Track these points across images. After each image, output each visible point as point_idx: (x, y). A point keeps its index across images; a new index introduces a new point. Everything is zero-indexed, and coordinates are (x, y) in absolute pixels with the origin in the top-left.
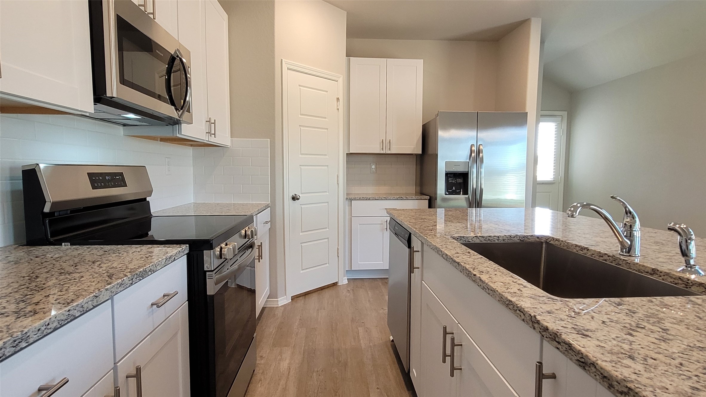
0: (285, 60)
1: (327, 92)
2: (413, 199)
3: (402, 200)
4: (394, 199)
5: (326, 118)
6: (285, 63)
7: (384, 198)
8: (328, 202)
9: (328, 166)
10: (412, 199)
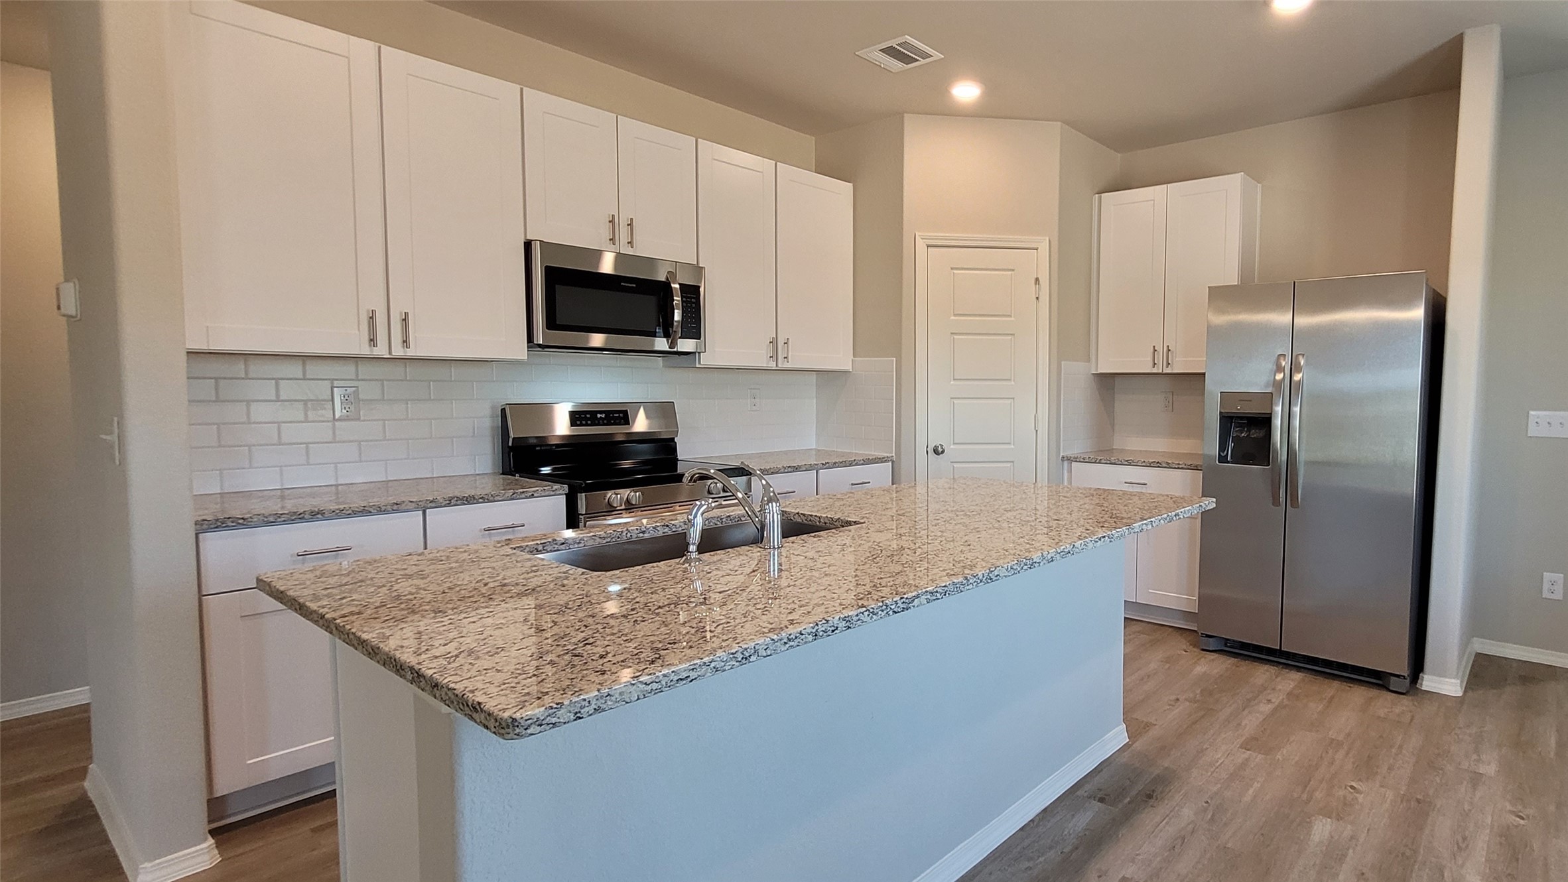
0: (920, 234)
1: (1013, 270)
2: (1180, 466)
3: (1159, 467)
4: (1144, 464)
5: (1010, 316)
6: (922, 239)
7: (1127, 461)
8: (1013, 462)
9: (1013, 399)
10: (1178, 468)
